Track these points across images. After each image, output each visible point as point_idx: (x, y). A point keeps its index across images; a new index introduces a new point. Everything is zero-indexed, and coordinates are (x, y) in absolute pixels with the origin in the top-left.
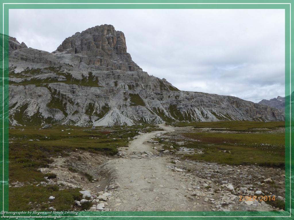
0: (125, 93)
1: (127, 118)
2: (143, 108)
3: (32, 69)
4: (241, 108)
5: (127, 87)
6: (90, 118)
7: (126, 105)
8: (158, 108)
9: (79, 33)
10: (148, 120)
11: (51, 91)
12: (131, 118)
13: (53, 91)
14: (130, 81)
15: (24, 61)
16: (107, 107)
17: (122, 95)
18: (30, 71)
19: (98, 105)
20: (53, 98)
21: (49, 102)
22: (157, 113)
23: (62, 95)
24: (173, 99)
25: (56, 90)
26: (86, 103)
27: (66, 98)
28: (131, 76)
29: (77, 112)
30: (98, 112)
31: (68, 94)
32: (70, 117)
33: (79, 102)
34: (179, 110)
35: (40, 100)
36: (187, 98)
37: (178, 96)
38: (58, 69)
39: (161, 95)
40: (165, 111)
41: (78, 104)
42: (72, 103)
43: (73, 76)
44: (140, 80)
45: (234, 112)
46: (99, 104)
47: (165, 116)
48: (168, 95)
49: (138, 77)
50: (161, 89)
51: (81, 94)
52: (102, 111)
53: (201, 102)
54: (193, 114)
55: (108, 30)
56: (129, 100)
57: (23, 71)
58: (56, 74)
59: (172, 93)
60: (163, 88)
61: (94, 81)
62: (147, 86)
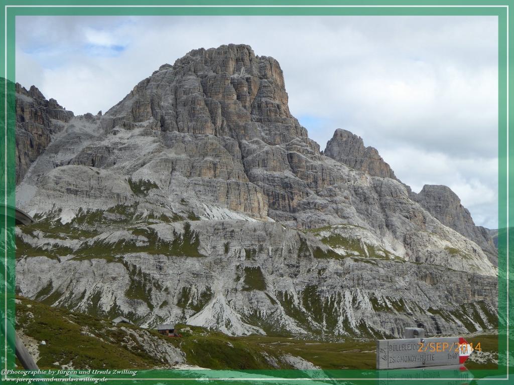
0: (238, 267)
1: (234, 312)
2: (261, 294)
3: (88, 212)
4: (440, 286)
5: (244, 254)
6: (184, 313)
7: (236, 290)
8: (286, 292)
9: (170, 66)
10: (265, 314)
11: (128, 269)
12: (239, 311)
13: (131, 268)
14: (249, 243)
15: (73, 196)
16: (209, 293)
17: (234, 271)
18: (85, 216)
19: (196, 290)
20: (133, 281)
21: (128, 288)
22: (281, 301)
23: (145, 275)
24: (314, 276)
25: (135, 267)
26: (179, 288)
27: (150, 280)
28: (252, 233)
29: (165, 303)
30: (195, 303)
31: (152, 272)
32: (156, 311)
33: (169, 285)
34: (319, 295)
35: (115, 285)
36: (337, 273)
37: (324, 270)
38: (132, 210)
39: (297, 267)
40: (295, 297)
41: (166, 289)
42: (159, 287)
43: (159, 235)
44: (267, 238)
45: (417, 296)
46: (198, 289)
47: (292, 306)
48: (309, 267)
49: (264, 234)
50: (299, 256)
51: (171, 272)
52: (201, 301)
53: (358, 280)
54: (339, 303)
55: (237, 60)
56: (242, 280)
57: (75, 219)
58: (133, 233)
59: (316, 264)
60: (302, 254)
61: (193, 244)
62: (277, 250)
